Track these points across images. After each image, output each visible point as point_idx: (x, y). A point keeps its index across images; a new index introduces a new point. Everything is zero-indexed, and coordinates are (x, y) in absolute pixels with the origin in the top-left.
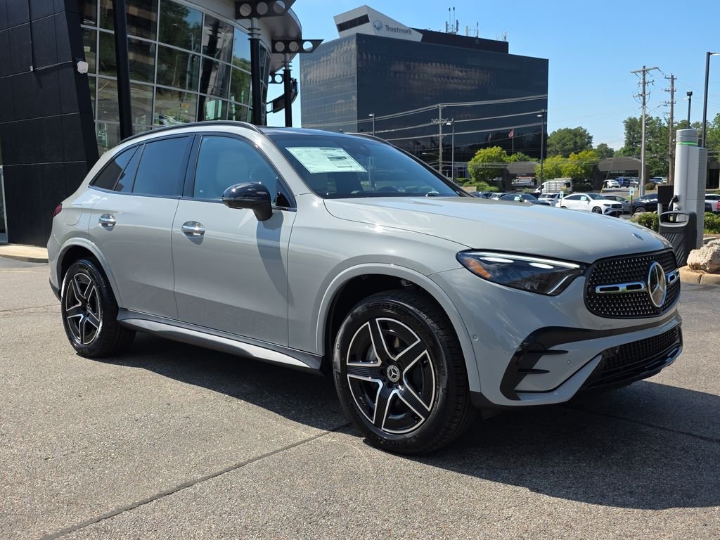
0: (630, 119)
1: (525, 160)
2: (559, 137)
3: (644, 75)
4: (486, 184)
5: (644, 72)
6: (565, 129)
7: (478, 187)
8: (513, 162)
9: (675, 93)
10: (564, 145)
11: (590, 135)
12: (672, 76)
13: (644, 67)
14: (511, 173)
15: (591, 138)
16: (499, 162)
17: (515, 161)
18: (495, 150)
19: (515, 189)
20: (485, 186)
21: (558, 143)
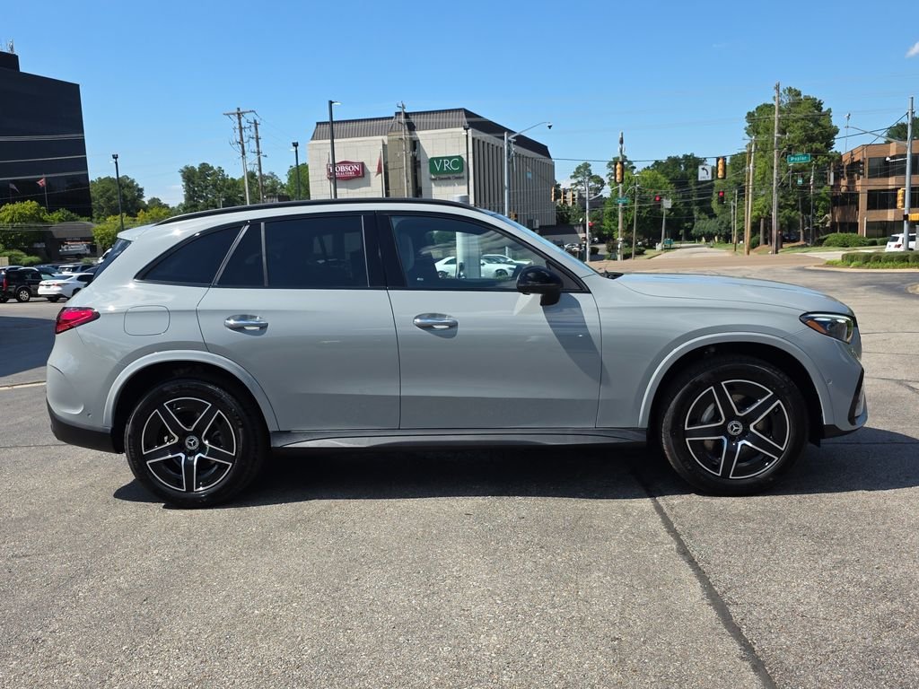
0: (187, 168)
1: (73, 219)
2: (101, 189)
3: (239, 119)
4: (22, 253)
5: (239, 115)
6: (105, 179)
7: (10, 257)
8: (57, 221)
9: (260, 141)
10: (110, 199)
11: (140, 187)
12: (255, 121)
13: (239, 109)
14: (57, 236)
15: (141, 190)
16: (37, 222)
17: (60, 220)
18: (29, 206)
19: (64, 258)
20: (21, 256)
21: (101, 197)
